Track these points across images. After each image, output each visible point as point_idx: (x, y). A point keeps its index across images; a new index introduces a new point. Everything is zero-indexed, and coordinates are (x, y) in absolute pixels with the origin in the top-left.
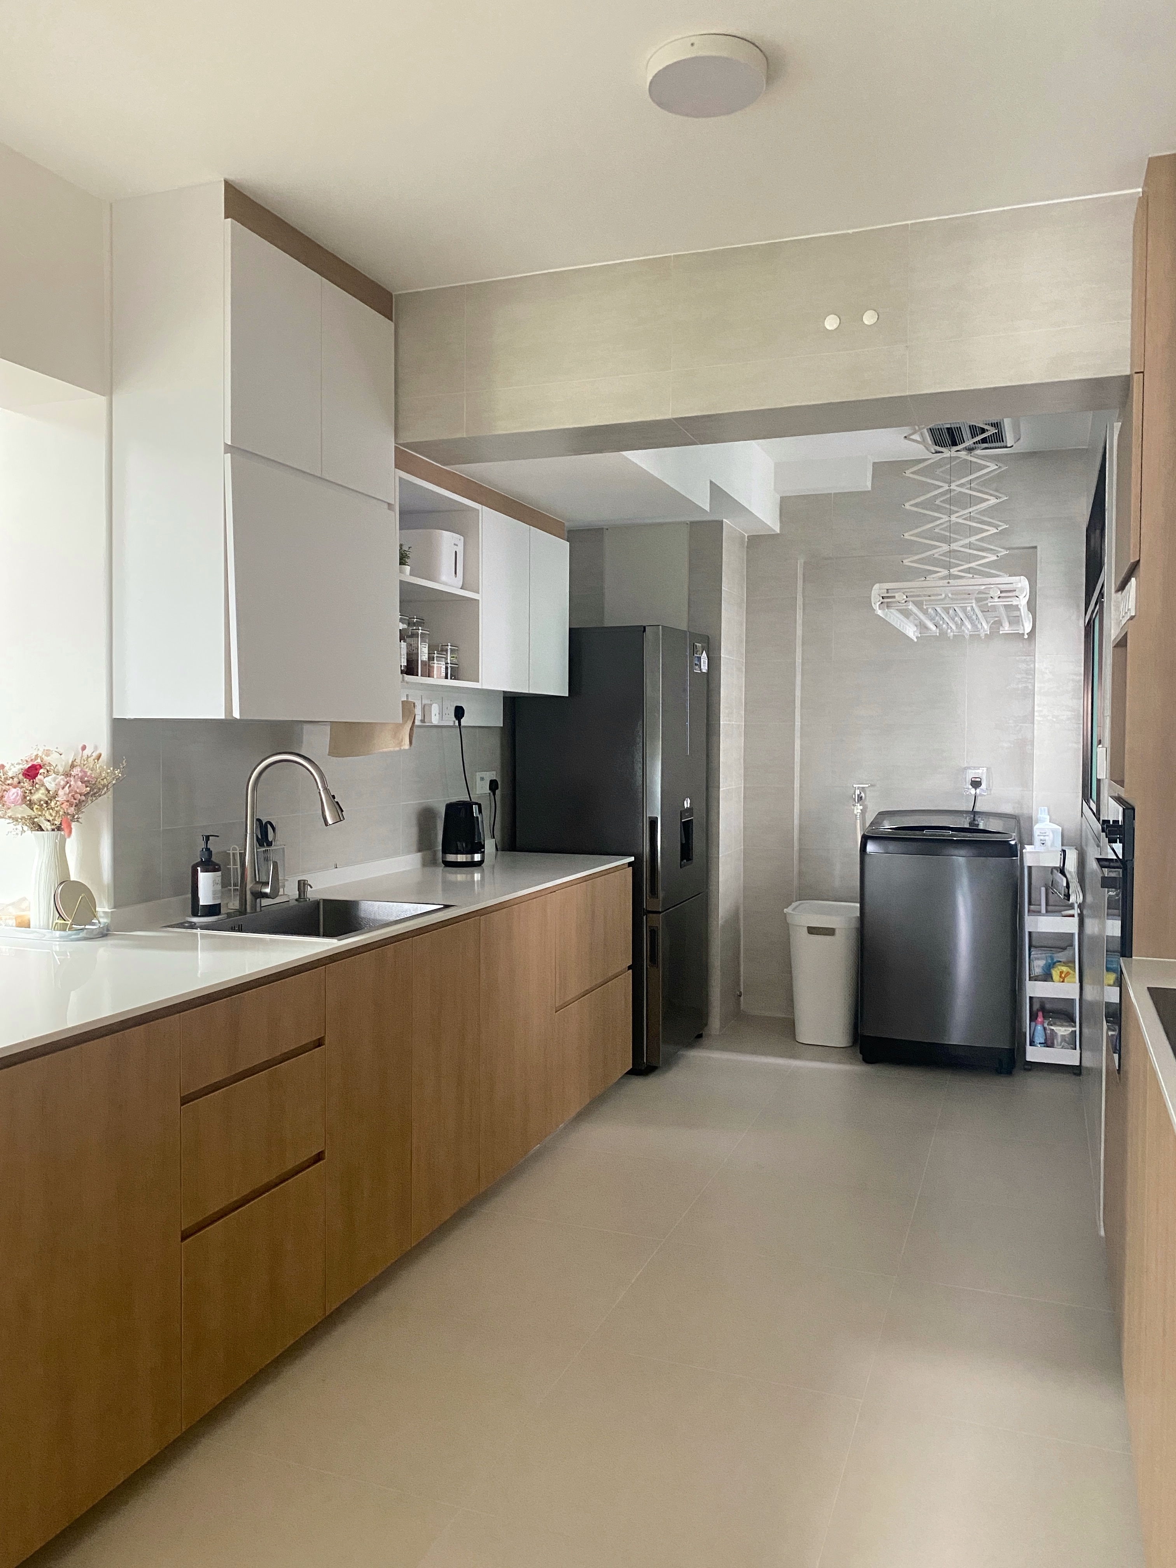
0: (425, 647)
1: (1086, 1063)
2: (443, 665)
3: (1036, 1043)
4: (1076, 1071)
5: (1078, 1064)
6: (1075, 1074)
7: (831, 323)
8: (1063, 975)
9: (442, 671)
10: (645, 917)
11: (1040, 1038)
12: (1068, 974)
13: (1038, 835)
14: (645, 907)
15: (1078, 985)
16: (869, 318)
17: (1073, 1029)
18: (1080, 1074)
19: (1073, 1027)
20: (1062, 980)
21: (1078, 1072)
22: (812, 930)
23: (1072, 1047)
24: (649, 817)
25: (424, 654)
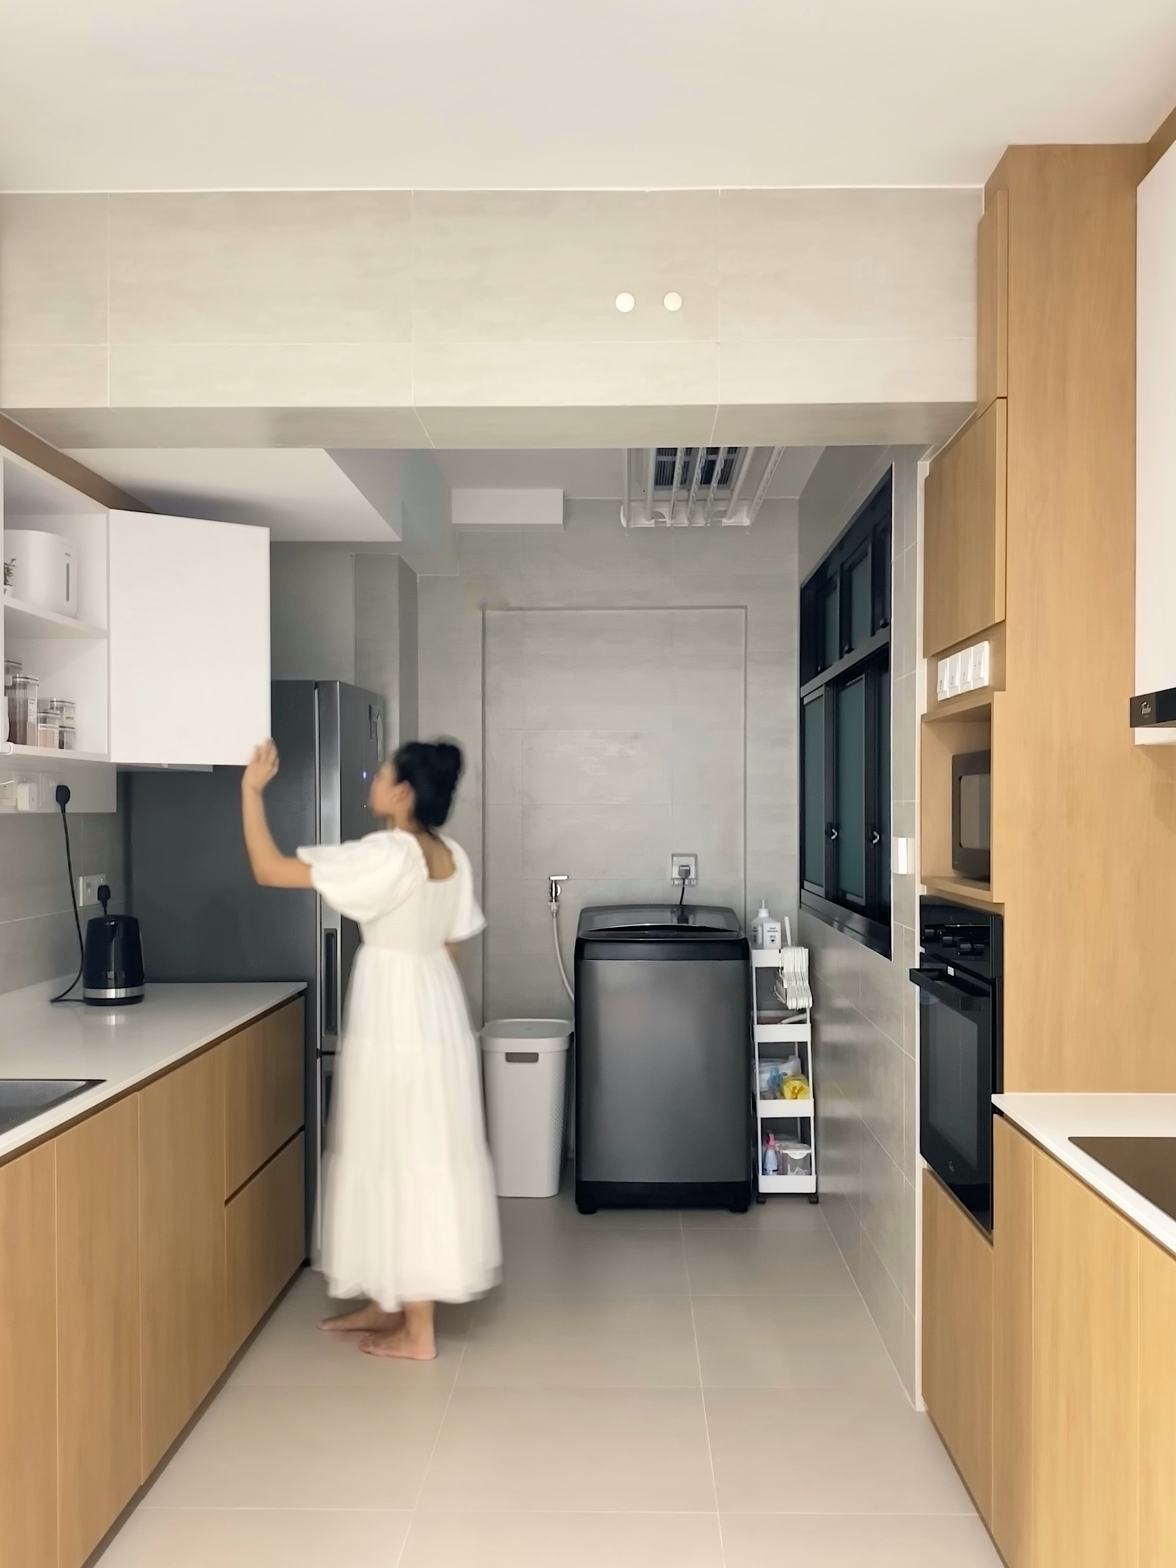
0: (33, 703)
1: (822, 1190)
2: (57, 729)
3: (768, 1171)
4: (813, 1198)
5: (814, 1191)
6: (811, 1203)
7: (625, 303)
8: (796, 1091)
9: (55, 738)
10: (319, 1060)
11: (772, 1164)
12: (801, 1089)
13: (769, 931)
14: (319, 1047)
15: (812, 1100)
16: (673, 302)
17: (808, 1152)
18: (817, 1202)
19: (808, 1149)
20: (794, 1097)
21: (813, 1199)
22: (511, 1057)
23: (806, 1172)
24: (325, 929)
25: (32, 713)
